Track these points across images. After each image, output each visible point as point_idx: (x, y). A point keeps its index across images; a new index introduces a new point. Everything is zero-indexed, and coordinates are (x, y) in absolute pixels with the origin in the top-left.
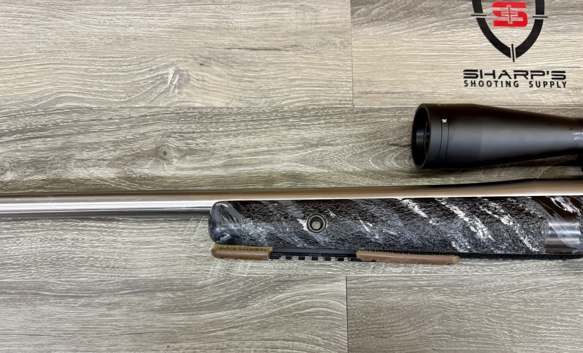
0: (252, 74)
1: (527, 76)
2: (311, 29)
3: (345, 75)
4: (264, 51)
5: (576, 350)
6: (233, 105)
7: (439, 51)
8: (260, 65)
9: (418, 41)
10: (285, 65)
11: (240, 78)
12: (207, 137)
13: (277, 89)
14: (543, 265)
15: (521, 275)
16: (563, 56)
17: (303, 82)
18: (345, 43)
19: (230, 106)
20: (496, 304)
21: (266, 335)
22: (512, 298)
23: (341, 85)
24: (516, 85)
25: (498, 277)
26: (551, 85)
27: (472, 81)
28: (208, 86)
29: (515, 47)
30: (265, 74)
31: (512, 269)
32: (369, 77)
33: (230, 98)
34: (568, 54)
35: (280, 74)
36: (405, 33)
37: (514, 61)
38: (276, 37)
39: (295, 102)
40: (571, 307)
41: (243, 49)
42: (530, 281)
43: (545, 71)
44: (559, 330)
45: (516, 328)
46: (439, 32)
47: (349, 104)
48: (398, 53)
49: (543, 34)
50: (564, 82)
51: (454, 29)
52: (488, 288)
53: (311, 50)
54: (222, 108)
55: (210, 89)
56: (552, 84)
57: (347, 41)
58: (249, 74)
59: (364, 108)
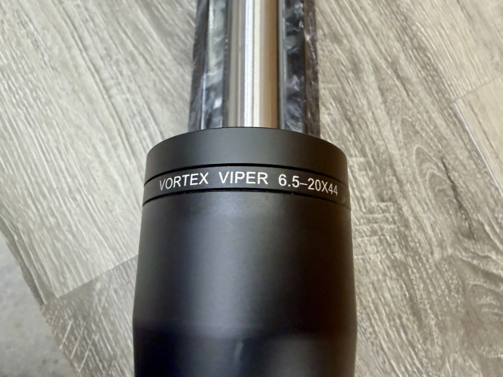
21: (156, 107)
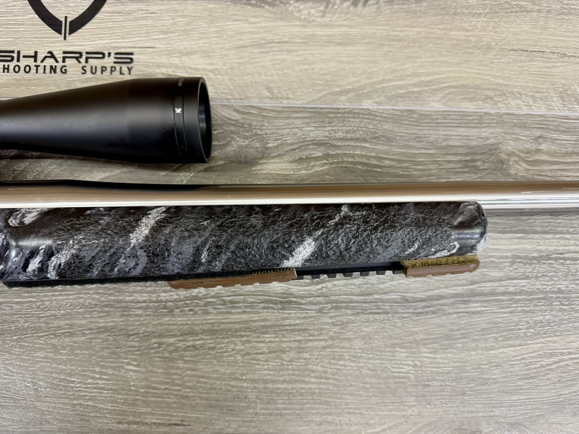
1: (80, 59)
5: (119, 408)
14: (80, 303)
15: (51, 316)
16: (134, 33)
20: (17, 350)
22: (37, 343)
24: (64, 71)
25: (20, 317)
26: (112, 71)
27: (4, 66)
29: (69, 20)
31: (39, 307)
34: (142, 30)
37: (65, 38)
40: (114, 356)
42: (62, 323)
43: (106, 53)
44: (97, 384)
45: (42, 380)
49: (111, 3)
50: (130, 67)
52: (7, 330)
56: (113, 69)
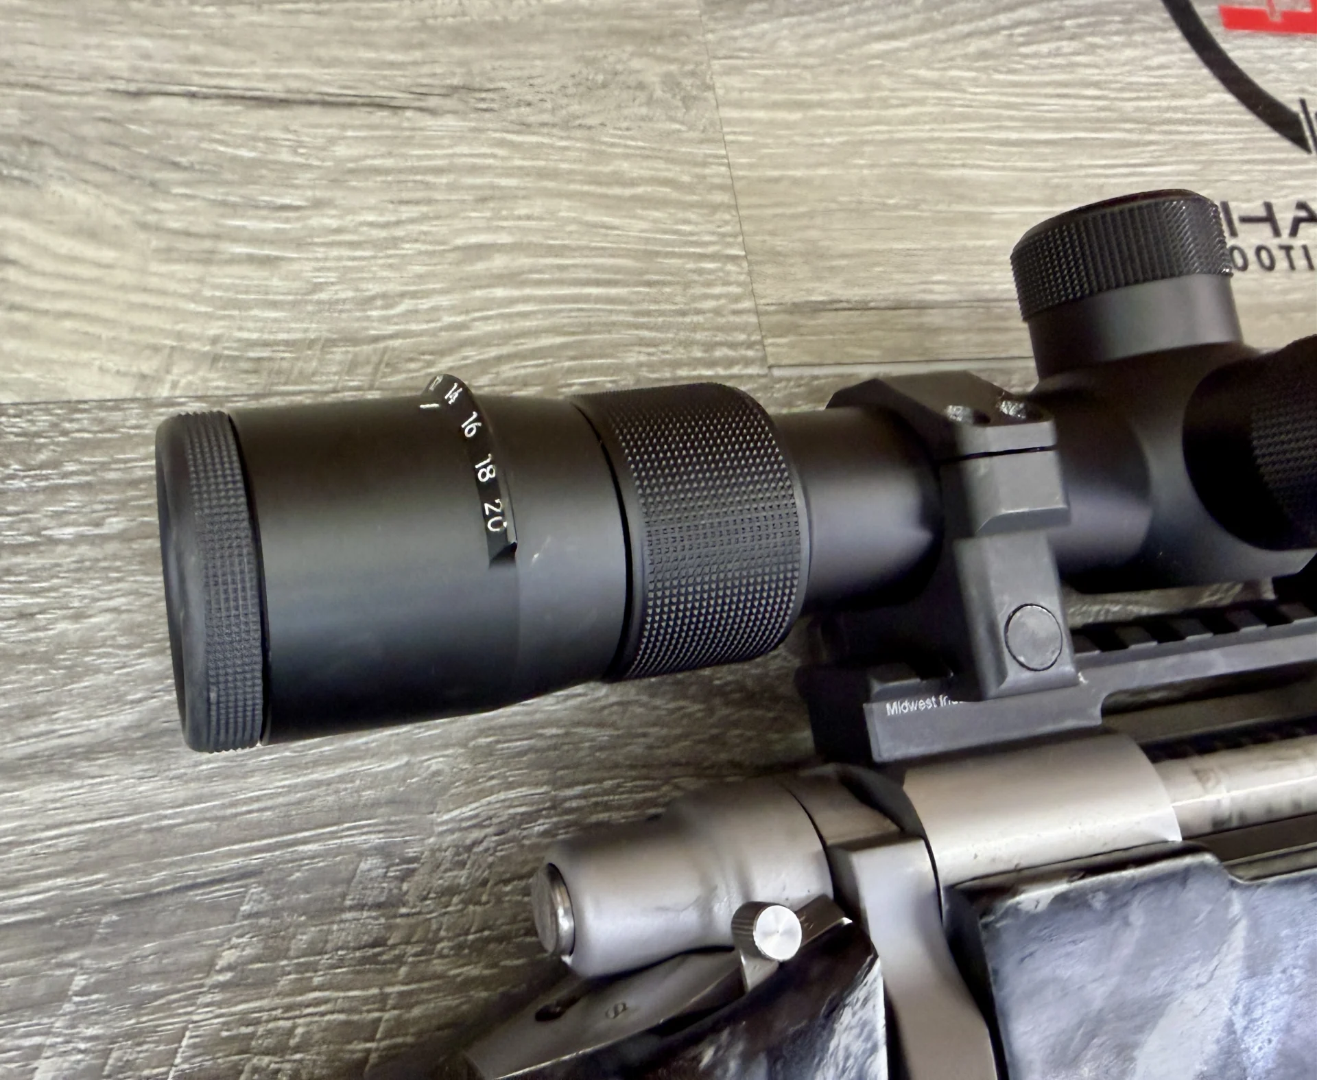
0: (271, 225)
2: (532, 16)
3: (711, 227)
4: (316, 110)
6: (174, 385)
7: (1060, 125)
8: (304, 177)
9: (974, 82)
10: (430, 178)
11: (207, 244)
12: (35, 575)
13: (403, 295)
17: (524, 261)
18: (687, 82)
19: (164, 392)
23: (700, 272)
28: (27, 289)
29: (1312, 110)
30: (334, 223)
32: (813, 234)
33: (156, 349)
35: (412, 221)
36: (917, 47)
38: (369, 45)
39: (499, 360)
41: (206, 97)
46: (1044, 48)
47: (748, 362)
48: (909, 132)
51: (1092, 34)
53: (542, 111)
54: (118, 404)
55: (44, 305)
57: (693, 74)
58: (252, 224)
59: (816, 378)
